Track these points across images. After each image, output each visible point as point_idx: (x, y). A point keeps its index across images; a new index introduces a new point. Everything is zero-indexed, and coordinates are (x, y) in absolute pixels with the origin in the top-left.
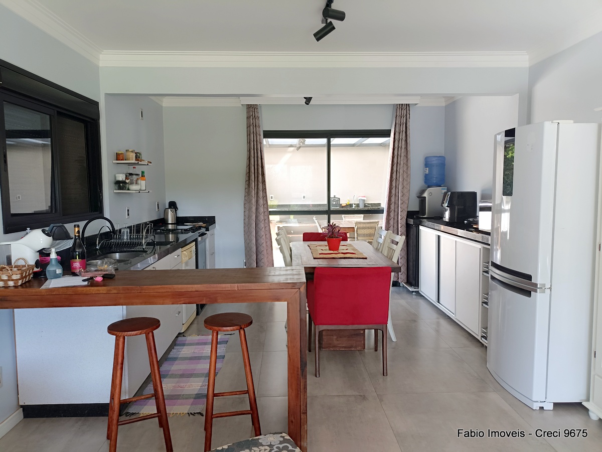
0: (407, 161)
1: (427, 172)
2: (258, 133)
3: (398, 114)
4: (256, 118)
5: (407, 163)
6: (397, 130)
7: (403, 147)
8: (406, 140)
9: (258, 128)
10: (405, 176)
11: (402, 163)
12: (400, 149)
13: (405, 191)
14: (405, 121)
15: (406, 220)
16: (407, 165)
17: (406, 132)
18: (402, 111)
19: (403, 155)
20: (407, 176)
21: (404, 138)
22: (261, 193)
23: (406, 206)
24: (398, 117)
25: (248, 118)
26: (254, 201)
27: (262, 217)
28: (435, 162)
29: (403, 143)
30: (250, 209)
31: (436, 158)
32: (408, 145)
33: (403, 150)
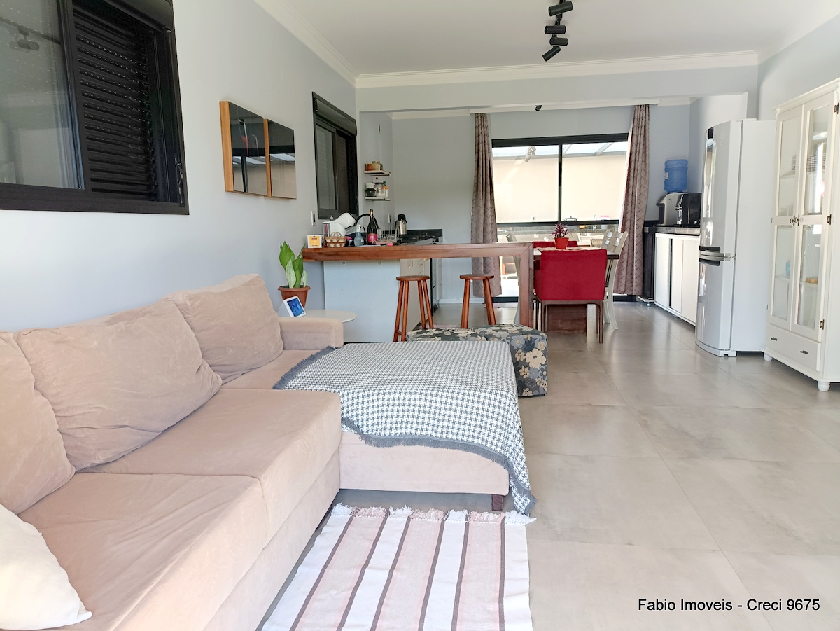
0: (646, 166)
1: (667, 178)
2: (486, 142)
3: (636, 116)
4: (484, 127)
5: (645, 170)
6: (635, 133)
7: (641, 151)
8: (645, 144)
9: (486, 138)
10: (643, 183)
11: (639, 168)
12: (637, 153)
13: (643, 198)
14: (644, 123)
15: (643, 228)
16: (645, 171)
17: (645, 136)
18: (641, 113)
19: (640, 160)
20: (645, 183)
21: (642, 142)
22: (489, 204)
23: (643, 214)
24: (636, 119)
25: (477, 127)
26: (482, 211)
27: (489, 229)
28: (675, 165)
29: (642, 146)
30: (478, 221)
31: (678, 162)
32: (647, 149)
33: (641, 155)
